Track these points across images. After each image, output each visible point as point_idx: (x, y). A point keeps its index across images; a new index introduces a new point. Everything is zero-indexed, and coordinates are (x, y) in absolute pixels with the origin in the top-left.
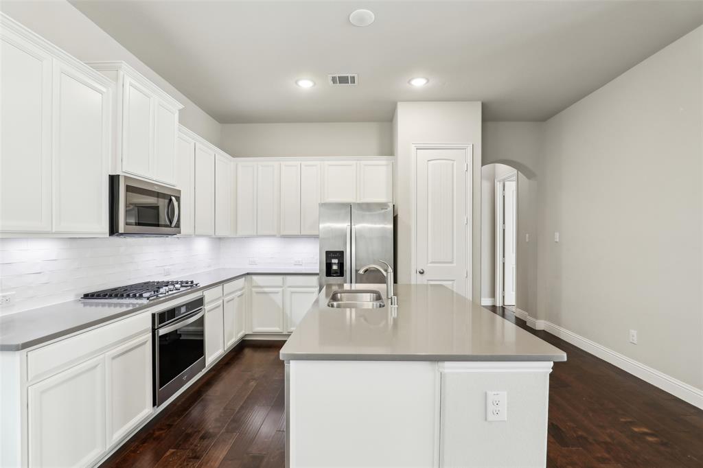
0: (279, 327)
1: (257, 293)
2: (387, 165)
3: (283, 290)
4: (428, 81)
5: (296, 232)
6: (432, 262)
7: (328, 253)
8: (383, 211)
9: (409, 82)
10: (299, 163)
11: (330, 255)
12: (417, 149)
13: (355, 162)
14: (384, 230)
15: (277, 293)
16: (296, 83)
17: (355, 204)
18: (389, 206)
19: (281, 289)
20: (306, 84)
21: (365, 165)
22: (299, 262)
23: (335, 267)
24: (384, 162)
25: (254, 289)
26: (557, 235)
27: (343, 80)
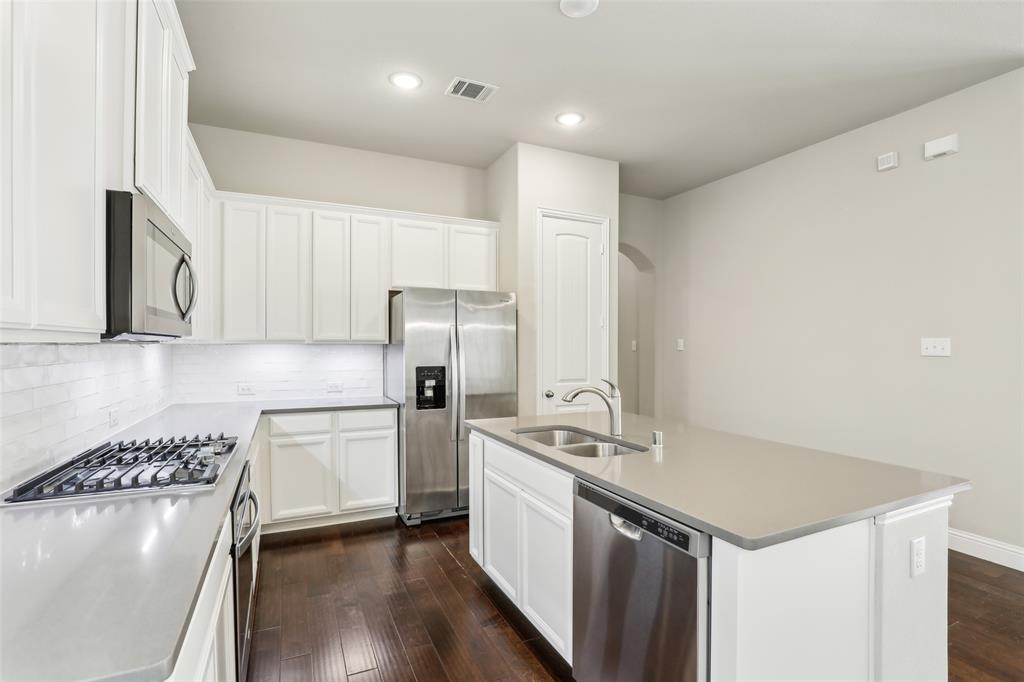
0: (325, 504)
1: (281, 446)
2: (489, 235)
3: (331, 438)
4: (583, 118)
5: (343, 336)
6: (562, 381)
7: (419, 370)
8: (503, 305)
9: (556, 118)
10: (346, 215)
11: (423, 373)
12: (544, 216)
13: (441, 224)
14: (505, 332)
15: (322, 443)
16: (389, 78)
17: (461, 291)
18: (510, 298)
19: (327, 437)
20: (407, 82)
21: (458, 232)
22: (337, 387)
23: (429, 393)
24: (484, 230)
25: (275, 441)
26: (681, 342)
27: (473, 91)
